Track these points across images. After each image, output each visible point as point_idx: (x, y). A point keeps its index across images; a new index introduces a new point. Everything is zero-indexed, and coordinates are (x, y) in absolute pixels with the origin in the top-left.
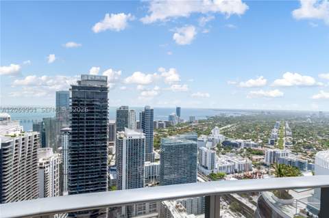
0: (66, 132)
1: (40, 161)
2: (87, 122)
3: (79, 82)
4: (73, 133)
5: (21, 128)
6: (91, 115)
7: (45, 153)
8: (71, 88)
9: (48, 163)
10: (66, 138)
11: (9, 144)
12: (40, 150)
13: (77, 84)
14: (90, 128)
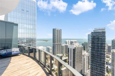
0: (90, 46)
1: (83, 54)
2: (97, 44)
3: (94, 31)
4: (92, 47)
5: (79, 44)
6: (98, 42)
7: (84, 52)
8: (91, 33)
9: (85, 55)
10: (90, 48)
11: (76, 48)
12: (83, 51)
13: (93, 32)
14: (98, 46)
